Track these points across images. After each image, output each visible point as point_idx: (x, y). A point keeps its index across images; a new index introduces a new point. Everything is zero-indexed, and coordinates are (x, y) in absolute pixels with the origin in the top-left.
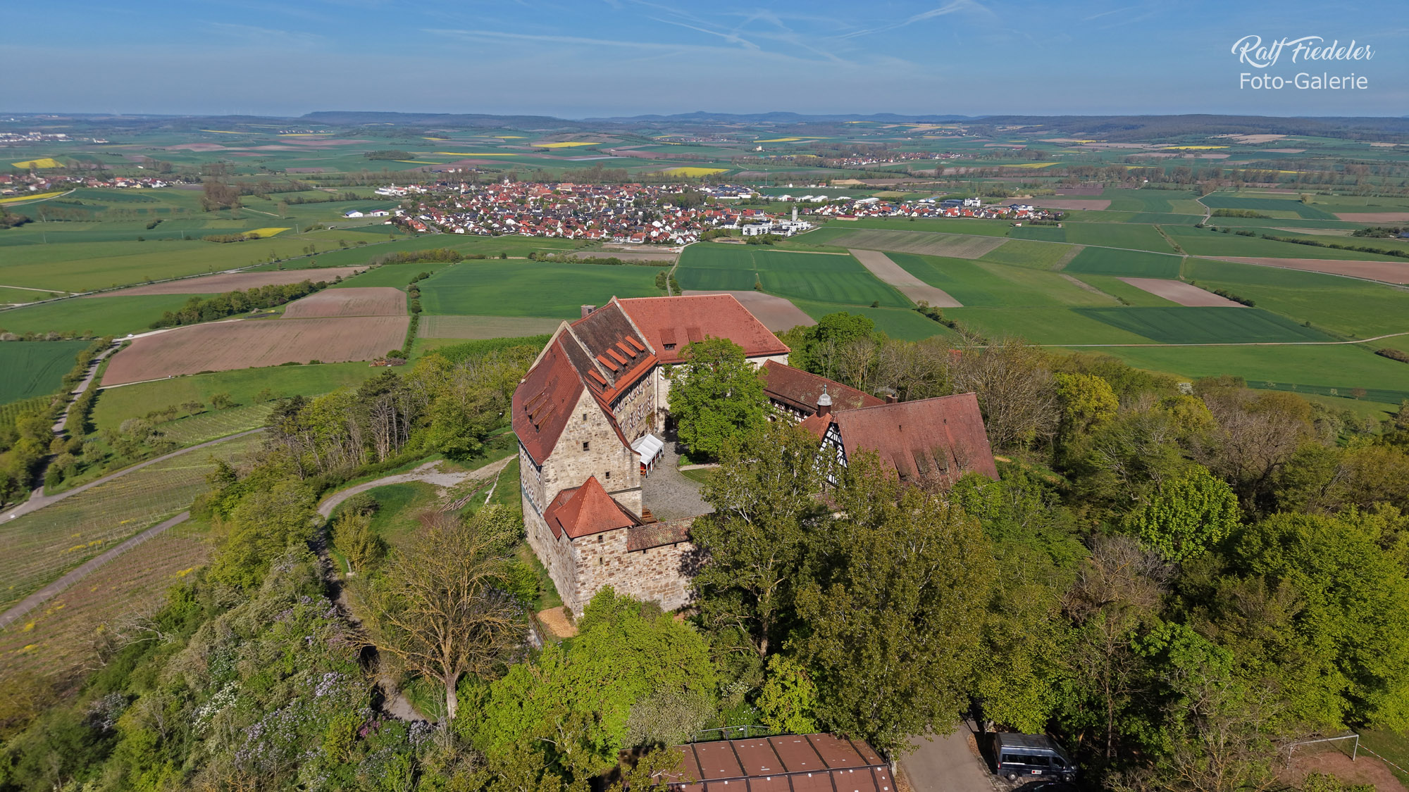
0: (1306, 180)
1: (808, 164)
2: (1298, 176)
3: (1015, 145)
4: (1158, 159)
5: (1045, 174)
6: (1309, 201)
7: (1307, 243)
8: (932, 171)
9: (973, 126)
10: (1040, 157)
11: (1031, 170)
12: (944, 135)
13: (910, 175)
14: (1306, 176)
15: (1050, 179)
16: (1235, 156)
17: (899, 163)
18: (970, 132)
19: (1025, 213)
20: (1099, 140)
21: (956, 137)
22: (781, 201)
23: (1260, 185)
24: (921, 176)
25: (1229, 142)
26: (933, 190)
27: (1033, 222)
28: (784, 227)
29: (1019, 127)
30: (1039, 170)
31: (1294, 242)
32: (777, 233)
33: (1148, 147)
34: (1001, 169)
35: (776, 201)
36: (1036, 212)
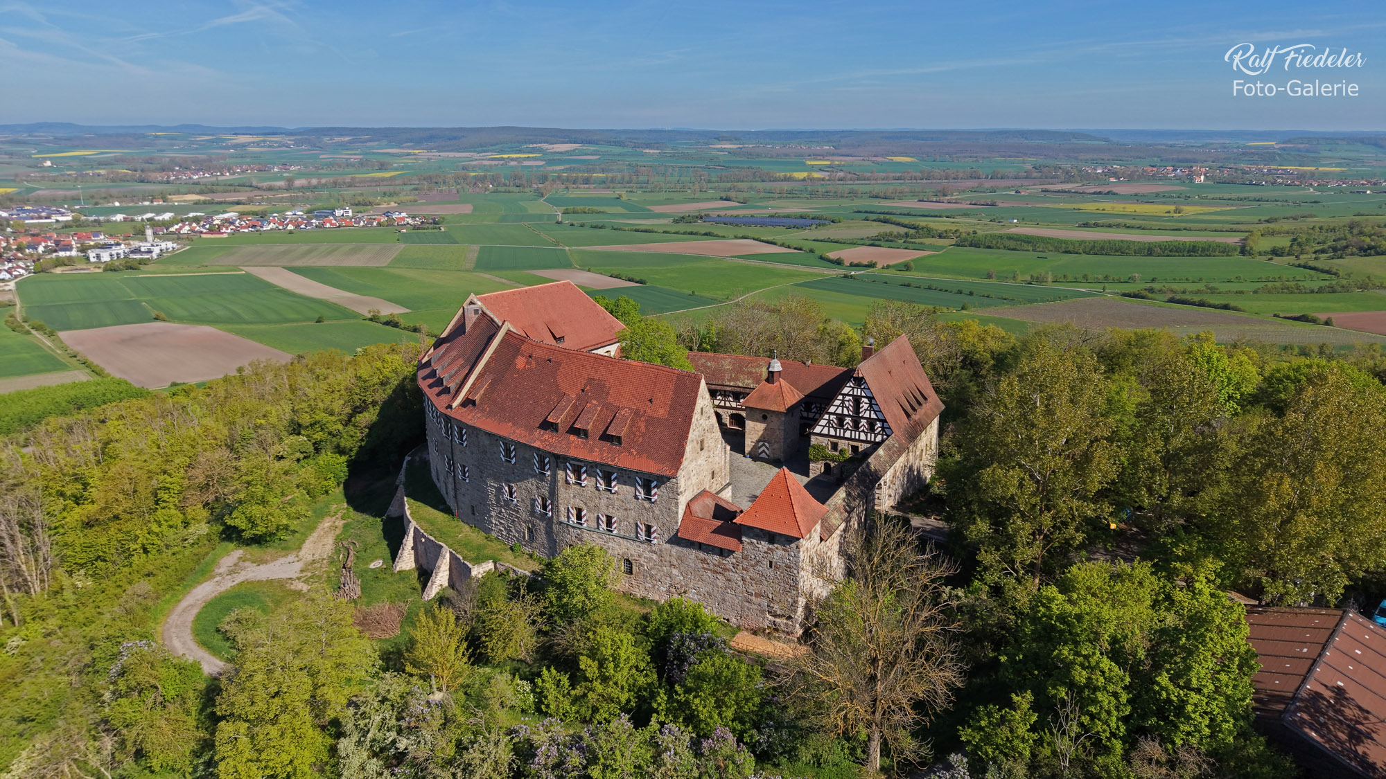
0: (613, 180)
1: (123, 179)
2: (607, 178)
3: (354, 156)
4: (491, 166)
5: (397, 182)
6: (625, 198)
7: (646, 231)
8: (282, 183)
9: (299, 137)
10: (382, 167)
11: (383, 179)
12: (270, 146)
13: (258, 188)
14: (612, 178)
15: (405, 187)
16: (551, 162)
17: (236, 176)
18: (297, 143)
19: (403, 219)
20: (429, 150)
21: (284, 149)
22: (116, 221)
23: (582, 186)
24: (270, 189)
25: (540, 150)
26: (293, 202)
27: (415, 227)
28: (143, 249)
29: (347, 139)
30: (392, 178)
31: (637, 231)
32: (138, 256)
33: (476, 155)
34: (353, 179)
35: (108, 221)
36: (413, 218)
